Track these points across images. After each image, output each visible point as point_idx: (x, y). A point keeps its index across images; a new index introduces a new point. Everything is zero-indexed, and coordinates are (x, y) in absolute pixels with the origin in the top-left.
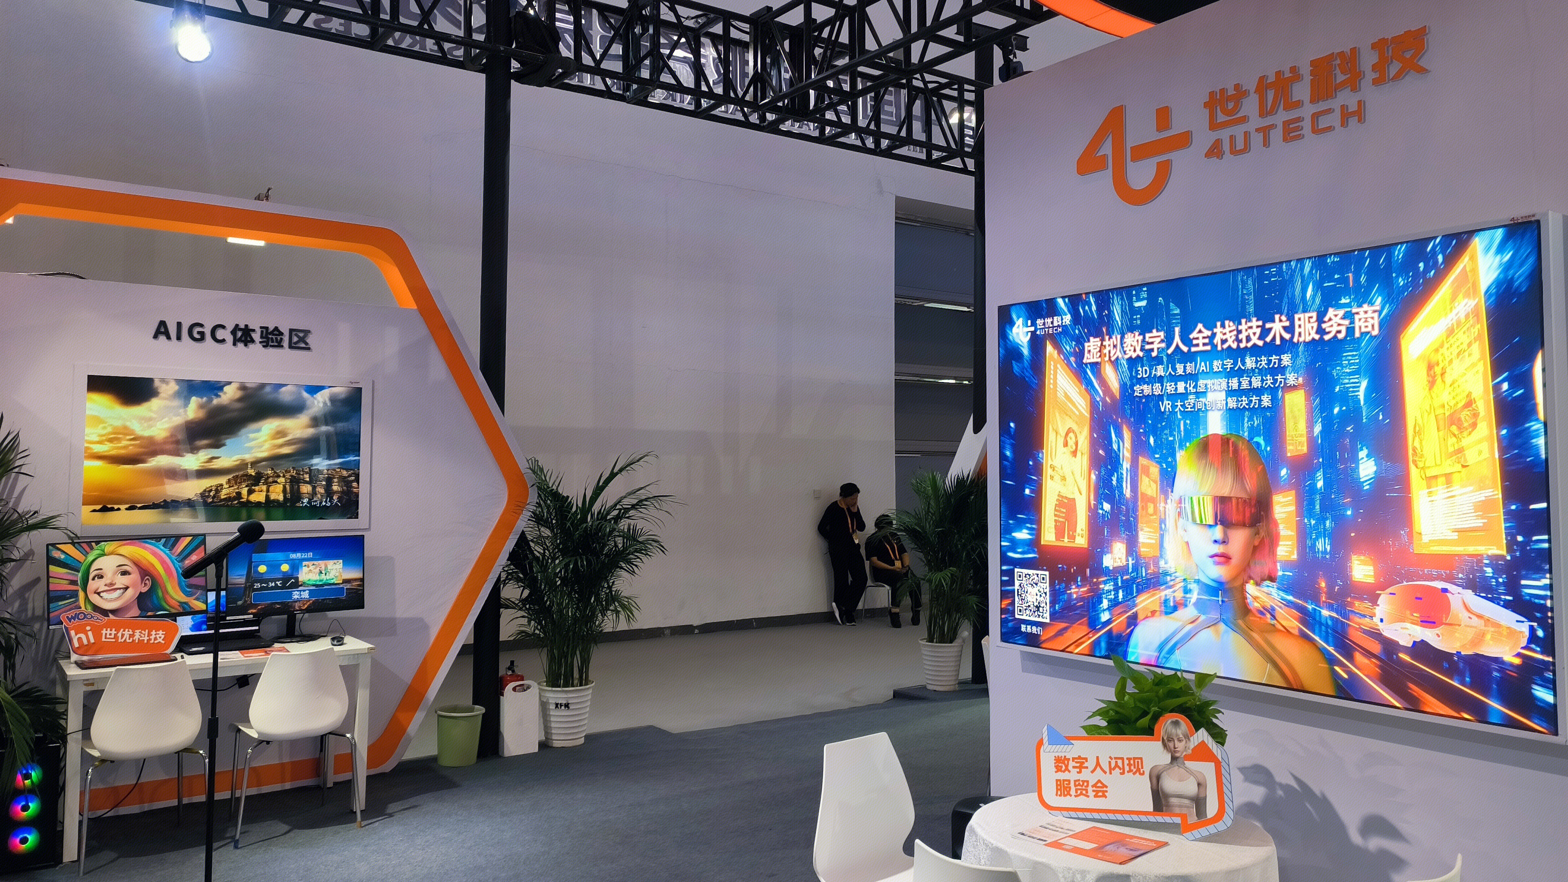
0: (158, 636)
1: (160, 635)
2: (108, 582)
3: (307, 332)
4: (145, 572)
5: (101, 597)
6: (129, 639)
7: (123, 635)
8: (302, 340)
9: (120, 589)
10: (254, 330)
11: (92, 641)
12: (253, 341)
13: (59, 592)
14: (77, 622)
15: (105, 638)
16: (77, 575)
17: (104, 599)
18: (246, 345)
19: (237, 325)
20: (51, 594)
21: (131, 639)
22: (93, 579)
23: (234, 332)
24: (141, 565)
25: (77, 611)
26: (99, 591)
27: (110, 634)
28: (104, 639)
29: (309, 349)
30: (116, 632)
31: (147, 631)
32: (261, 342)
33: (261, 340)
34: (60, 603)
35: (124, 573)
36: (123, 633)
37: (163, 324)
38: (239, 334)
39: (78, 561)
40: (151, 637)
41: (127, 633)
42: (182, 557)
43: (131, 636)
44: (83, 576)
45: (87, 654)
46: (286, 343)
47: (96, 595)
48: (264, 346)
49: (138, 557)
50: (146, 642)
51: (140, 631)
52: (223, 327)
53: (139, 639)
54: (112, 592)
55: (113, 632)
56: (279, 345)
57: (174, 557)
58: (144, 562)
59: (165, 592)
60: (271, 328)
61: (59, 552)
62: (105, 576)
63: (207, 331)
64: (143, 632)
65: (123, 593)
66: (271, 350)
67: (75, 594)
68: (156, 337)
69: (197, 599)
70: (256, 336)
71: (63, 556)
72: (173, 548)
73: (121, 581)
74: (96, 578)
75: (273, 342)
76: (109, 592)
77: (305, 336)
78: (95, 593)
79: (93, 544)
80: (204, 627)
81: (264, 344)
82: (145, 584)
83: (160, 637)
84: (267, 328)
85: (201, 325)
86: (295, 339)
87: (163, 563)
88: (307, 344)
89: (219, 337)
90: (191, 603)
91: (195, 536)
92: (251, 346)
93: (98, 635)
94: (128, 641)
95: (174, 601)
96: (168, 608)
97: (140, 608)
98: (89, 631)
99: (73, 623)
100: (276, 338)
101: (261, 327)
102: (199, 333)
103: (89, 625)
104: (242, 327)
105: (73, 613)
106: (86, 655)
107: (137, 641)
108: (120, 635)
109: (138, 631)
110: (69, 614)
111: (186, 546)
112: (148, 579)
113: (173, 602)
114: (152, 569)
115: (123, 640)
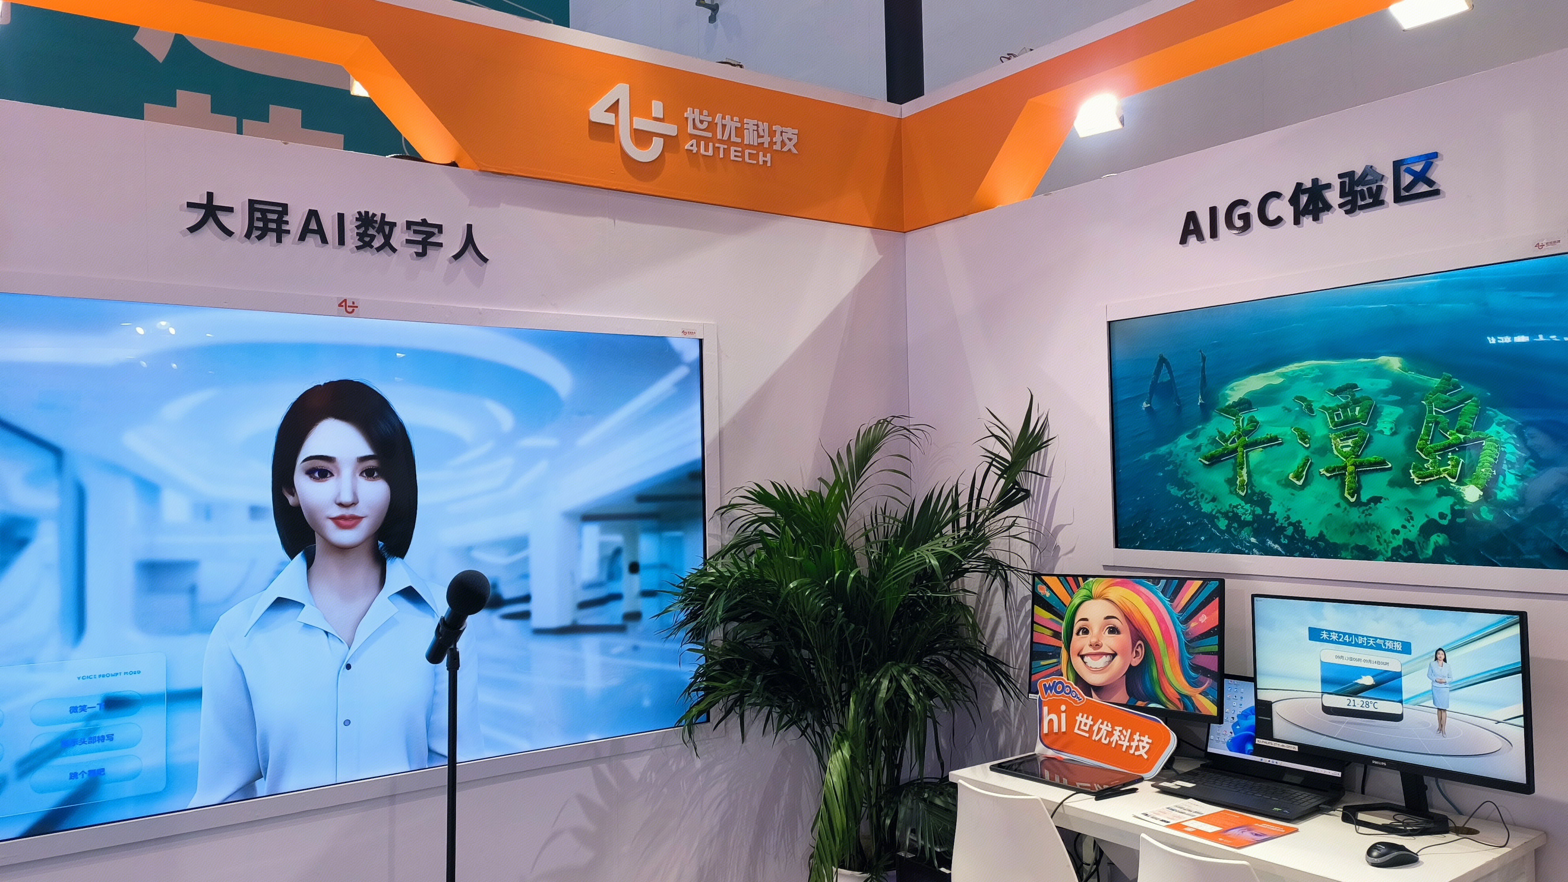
0: (1141, 744)
1: (1144, 744)
2: (1094, 640)
3: (1430, 159)
4: (1138, 635)
5: (1085, 663)
6: (1105, 739)
7: (1099, 729)
8: (1421, 177)
9: (1107, 654)
10: (1328, 186)
11: (1064, 729)
12: (1328, 207)
13: (1042, 646)
14: (1054, 695)
15: (1079, 729)
16: (1061, 624)
17: (1087, 667)
18: (1316, 218)
19: (1299, 185)
20: (1036, 648)
21: (1108, 739)
22: (1078, 634)
23: (1294, 200)
24: (1134, 622)
25: (1056, 679)
26: (1083, 653)
27: (1086, 724)
28: (1076, 731)
29: (1436, 193)
30: (1092, 723)
31: (1129, 731)
32: (1341, 206)
33: (1342, 201)
34: (1043, 663)
35: (1113, 630)
36: (1101, 726)
37: (1192, 217)
38: (1304, 199)
39: (1062, 602)
40: (1132, 744)
41: (1106, 727)
42: (1186, 614)
43: (1110, 734)
44: (1067, 626)
45: (1054, 747)
46: (1388, 195)
47: (1080, 658)
48: (1347, 212)
49: (1129, 605)
50: (1124, 749)
51: (1121, 728)
52: (1277, 195)
53: (1117, 741)
54: (1098, 657)
55: (1090, 722)
56: (1378, 202)
57: (1175, 614)
58: (1137, 616)
59: (1161, 671)
60: (1359, 172)
61: (1044, 587)
62: (1090, 631)
63: (1253, 209)
64: (1124, 732)
65: (1110, 662)
66: (1362, 216)
67: (1056, 654)
68: (1183, 241)
69: (1204, 694)
70: (1333, 197)
71: (1048, 594)
72: (1175, 598)
73: (1110, 642)
74: (1081, 633)
75: (1363, 199)
76: (1093, 657)
77: (1428, 167)
78: (1078, 655)
79: (1080, 579)
80: (1250, 747)
81: (1349, 207)
82: (1137, 652)
83: (1144, 747)
84: (1351, 174)
85: (1244, 203)
86: (1407, 179)
87: (1161, 621)
88: (1431, 183)
89: (1272, 216)
90: (1195, 697)
91: (1206, 581)
92: (1326, 217)
93: (1071, 722)
94: (1103, 741)
95: (1172, 690)
96: (1164, 699)
97: (1129, 692)
98: (1063, 712)
99: (1049, 696)
100: (1370, 189)
101: (1340, 176)
102: (1240, 217)
103: (1065, 703)
104: (1308, 184)
105: (1051, 680)
106: (1052, 749)
107: (1113, 745)
108: (1095, 728)
109: (1118, 728)
110: (1047, 681)
111: (1193, 596)
112: (1140, 645)
113: (1171, 692)
114: (1146, 629)
115: (1097, 738)
